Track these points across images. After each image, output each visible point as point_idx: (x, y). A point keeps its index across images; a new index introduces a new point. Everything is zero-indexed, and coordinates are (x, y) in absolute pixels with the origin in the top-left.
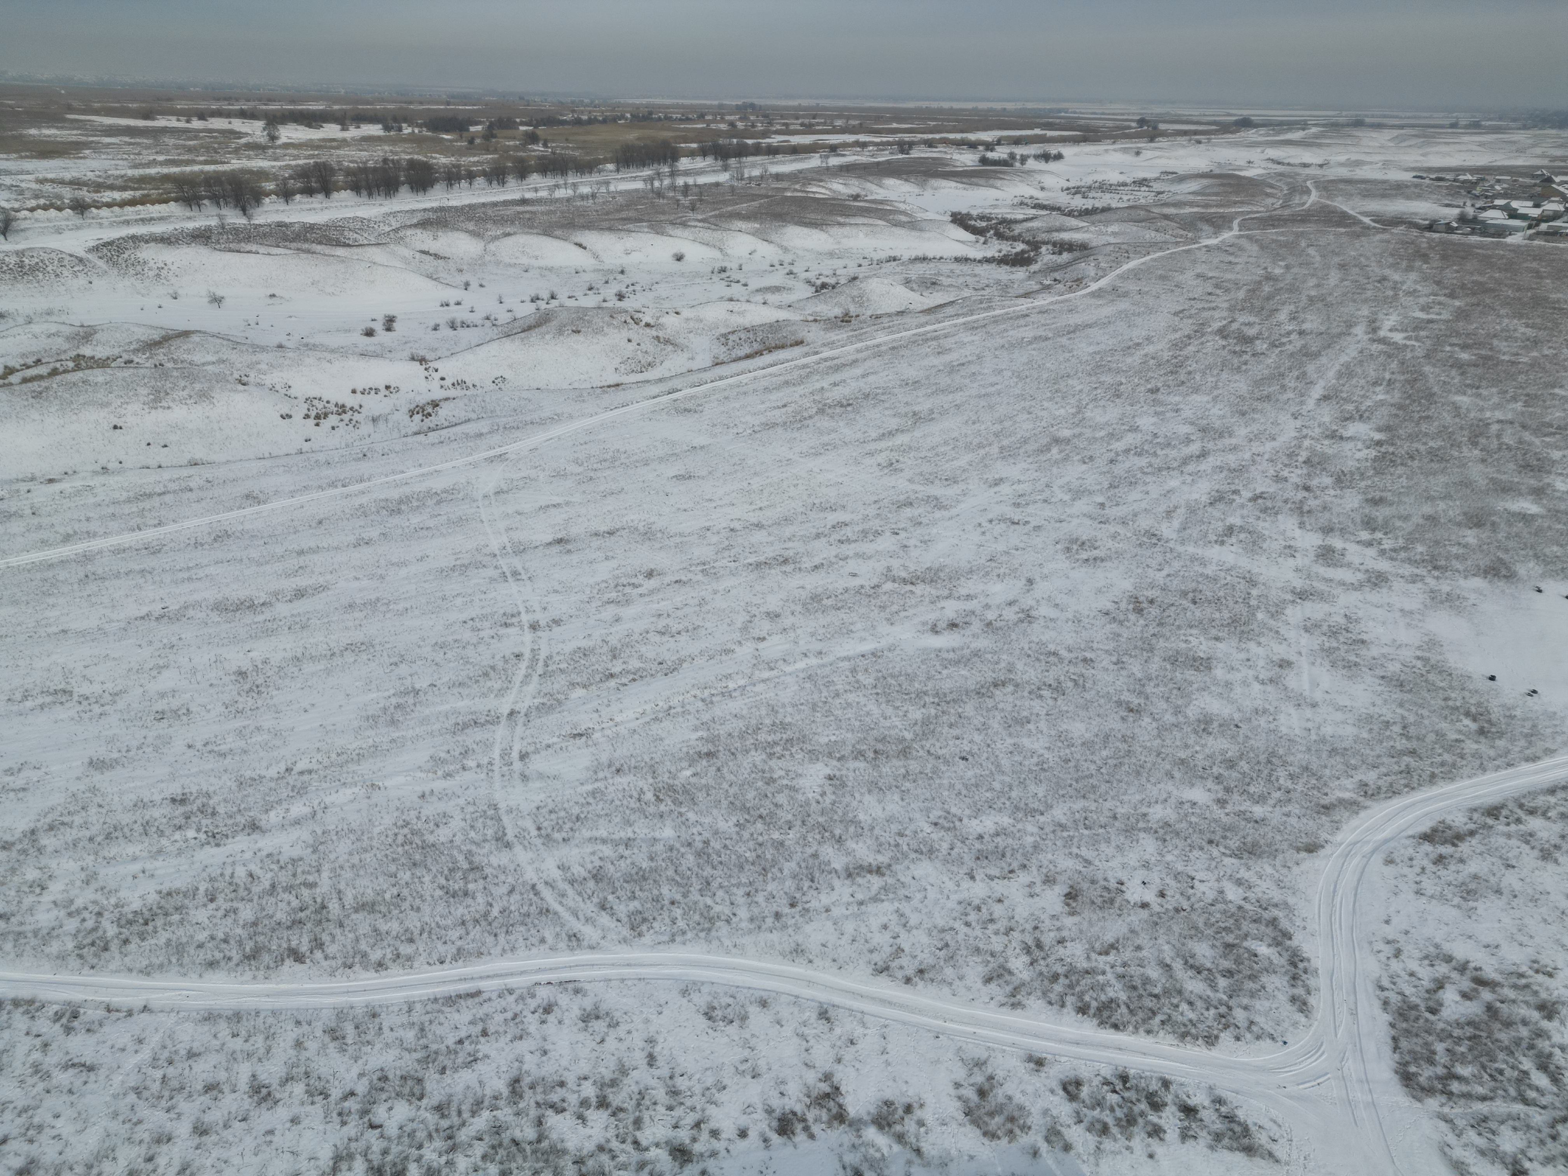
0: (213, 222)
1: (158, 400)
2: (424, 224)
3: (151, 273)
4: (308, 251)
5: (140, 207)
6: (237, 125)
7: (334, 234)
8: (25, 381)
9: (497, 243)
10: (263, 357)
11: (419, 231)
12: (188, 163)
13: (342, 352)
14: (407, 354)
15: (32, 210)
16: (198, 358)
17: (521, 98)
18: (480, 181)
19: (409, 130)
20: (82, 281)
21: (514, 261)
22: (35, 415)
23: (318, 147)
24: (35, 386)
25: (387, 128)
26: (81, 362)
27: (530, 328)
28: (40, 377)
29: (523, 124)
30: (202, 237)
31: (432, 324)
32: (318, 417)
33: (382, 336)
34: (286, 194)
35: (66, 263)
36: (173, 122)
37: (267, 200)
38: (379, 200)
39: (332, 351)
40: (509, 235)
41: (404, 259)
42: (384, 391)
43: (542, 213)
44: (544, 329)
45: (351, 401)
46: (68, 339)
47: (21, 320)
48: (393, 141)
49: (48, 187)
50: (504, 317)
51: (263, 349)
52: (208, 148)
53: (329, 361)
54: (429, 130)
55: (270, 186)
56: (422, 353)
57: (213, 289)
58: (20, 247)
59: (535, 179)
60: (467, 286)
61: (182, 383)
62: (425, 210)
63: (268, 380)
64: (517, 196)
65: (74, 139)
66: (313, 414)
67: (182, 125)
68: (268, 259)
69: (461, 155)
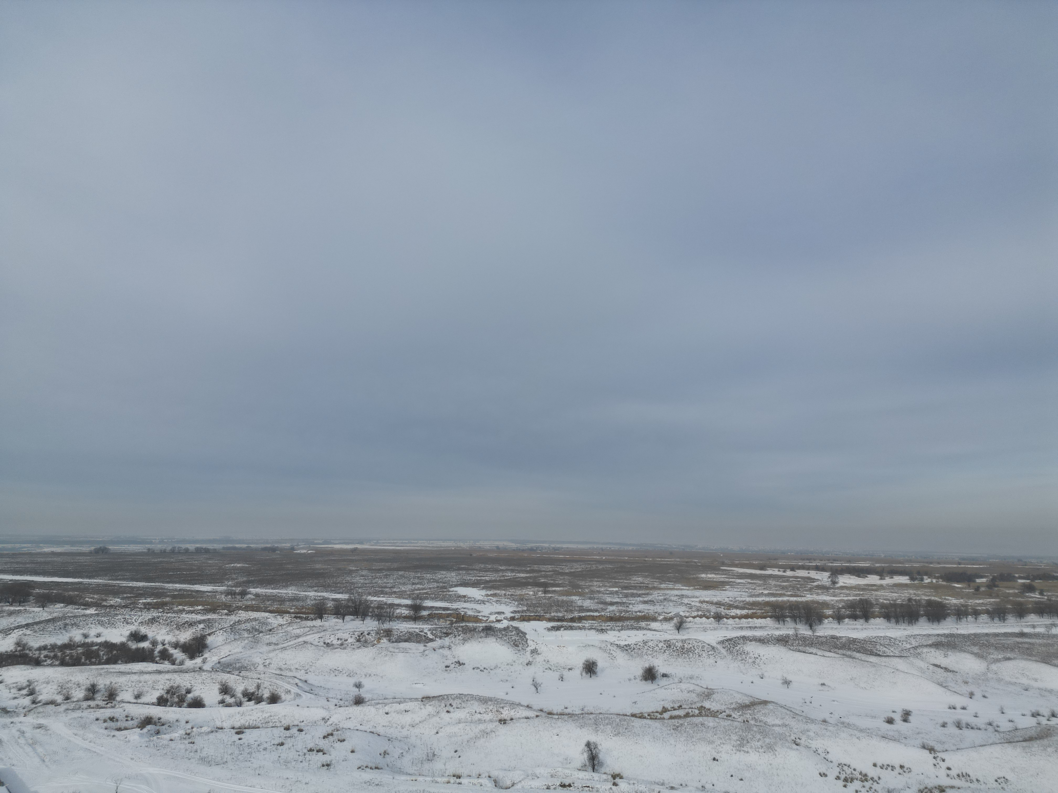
0: (791, 632)
1: (741, 745)
2: (937, 645)
3: (750, 661)
4: (850, 657)
5: (750, 620)
6: (813, 574)
7: (869, 647)
8: (672, 718)
9: (998, 665)
10: (812, 727)
11: (933, 650)
12: (781, 595)
13: (868, 732)
14: (919, 742)
15: (694, 617)
16: (770, 720)
17: (1019, 560)
18: (984, 617)
19: (929, 580)
20: (712, 660)
21: (1014, 680)
22: (672, 741)
23: (863, 590)
24: (675, 722)
25: (912, 579)
26: (703, 712)
27: (1031, 739)
28: (678, 717)
29: (1021, 578)
30: (783, 641)
31: (941, 721)
32: (846, 780)
33: (899, 725)
34: (839, 618)
35: (705, 649)
36: (776, 572)
37: (826, 621)
38: (903, 626)
39: (861, 731)
40: (1009, 659)
41: (921, 669)
42: (898, 770)
43: (1040, 645)
44: (1045, 742)
45: (872, 773)
46: (698, 695)
47: (676, 680)
48: (917, 587)
49: (704, 605)
50: (1005, 726)
51: (813, 721)
52: (794, 587)
53: (858, 738)
54: (944, 581)
55: (829, 612)
56: (932, 743)
57: (785, 675)
58: (684, 638)
59: (1032, 618)
60: (971, 695)
61: (758, 736)
62: (938, 635)
63: (814, 744)
64: (1016, 630)
65: (722, 580)
66: (843, 777)
67: (781, 573)
68: (822, 659)
69: (969, 598)
